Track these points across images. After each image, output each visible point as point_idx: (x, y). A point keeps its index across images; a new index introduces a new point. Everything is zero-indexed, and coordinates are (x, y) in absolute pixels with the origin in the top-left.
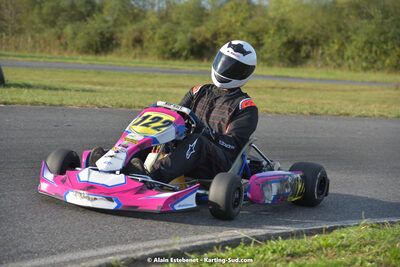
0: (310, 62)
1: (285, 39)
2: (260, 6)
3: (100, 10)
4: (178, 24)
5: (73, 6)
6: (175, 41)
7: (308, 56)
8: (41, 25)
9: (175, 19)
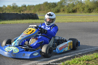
0: (93, 12)
1: (88, 9)
2: (84, 3)
3: (57, 6)
4: (70, 7)
5: (53, 5)
6: (70, 10)
7: (92, 11)
8: (48, 9)
9: (69, 7)
